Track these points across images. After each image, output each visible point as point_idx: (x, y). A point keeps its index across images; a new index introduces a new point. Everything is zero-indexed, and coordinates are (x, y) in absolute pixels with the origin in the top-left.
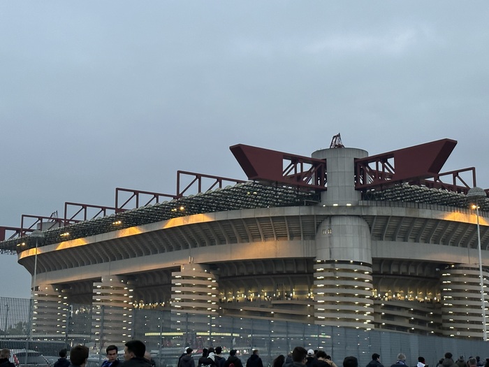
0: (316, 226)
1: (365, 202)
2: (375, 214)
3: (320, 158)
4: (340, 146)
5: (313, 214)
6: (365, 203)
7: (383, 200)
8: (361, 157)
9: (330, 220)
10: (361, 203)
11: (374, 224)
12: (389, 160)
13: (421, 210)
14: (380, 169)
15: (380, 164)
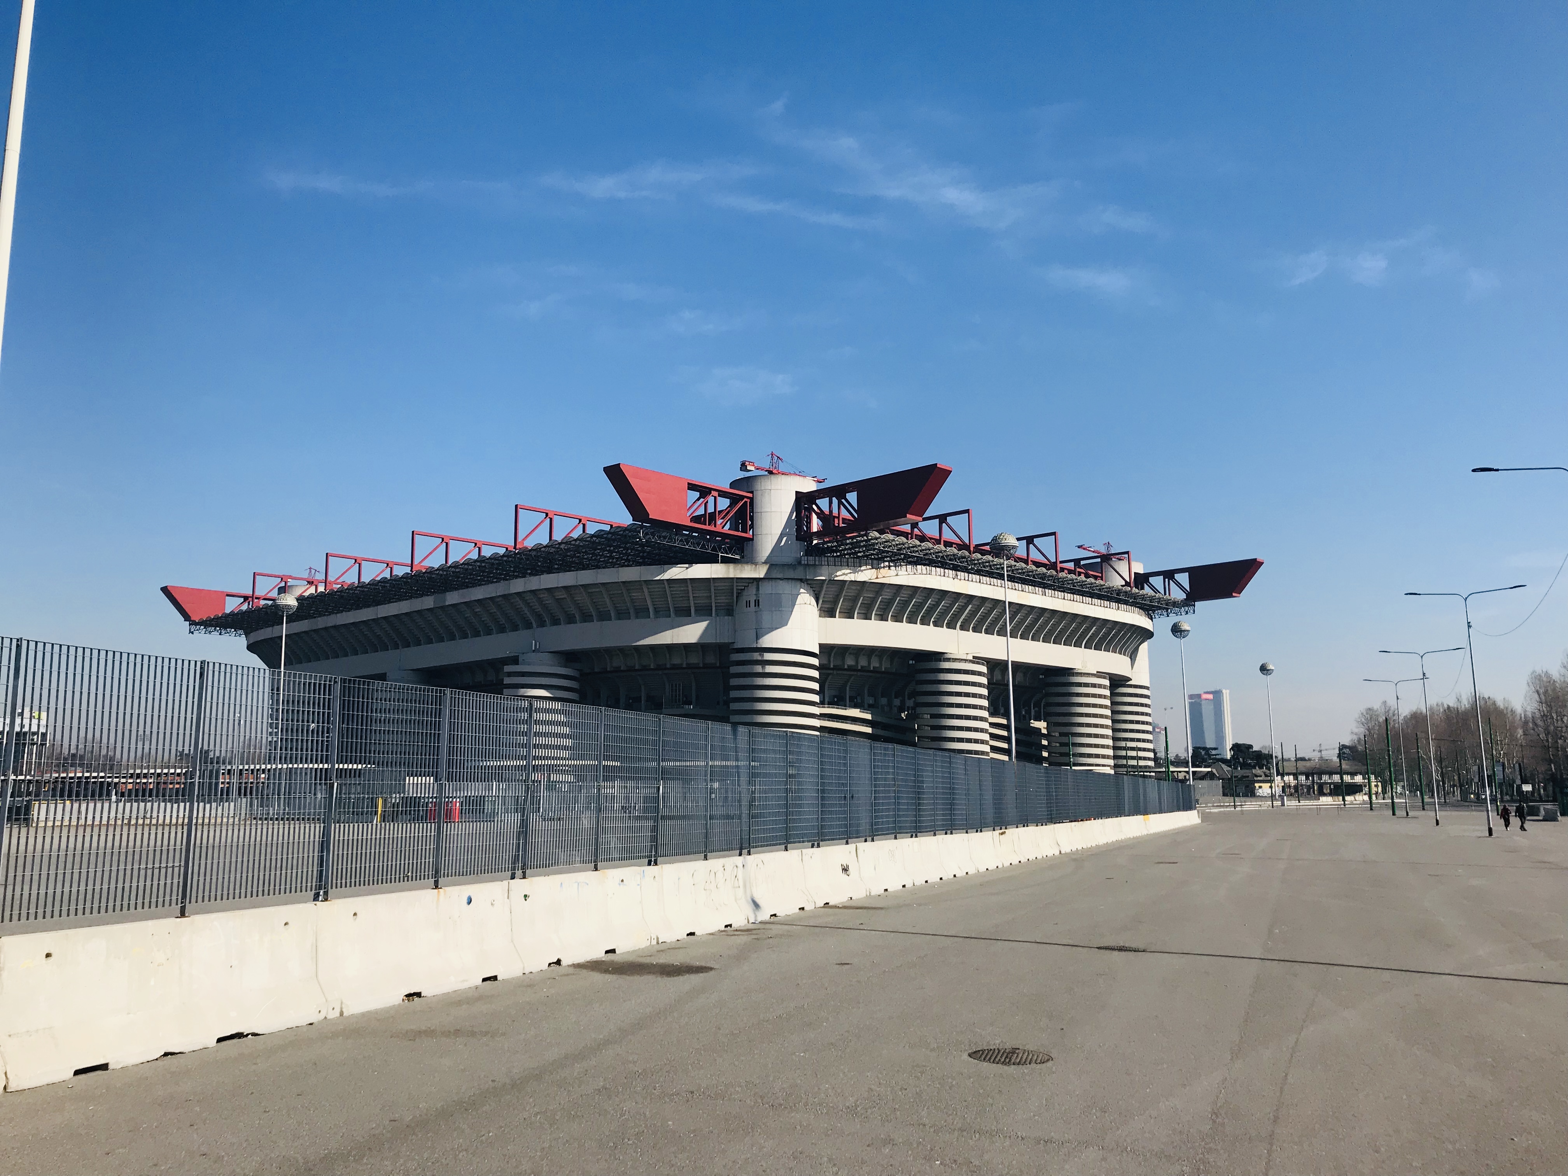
0: (735, 596)
1: (811, 558)
2: (825, 578)
3: (744, 490)
5: (731, 576)
6: (811, 560)
7: (837, 556)
9: (757, 585)
11: (823, 593)
12: (849, 496)
14: (835, 509)
15: (835, 501)
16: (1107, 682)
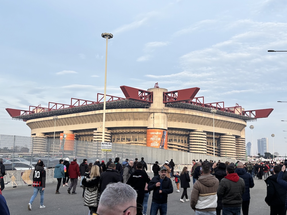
0: (149, 116)
2: (170, 112)
3: (151, 91)
4: (158, 87)
5: (148, 111)
6: (166, 108)
8: (166, 92)
9: (154, 114)
10: (165, 108)
11: (169, 115)
12: (175, 93)
13: (185, 111)
14: (172, 96)
15: (172, 95)
16: (235, 137)
